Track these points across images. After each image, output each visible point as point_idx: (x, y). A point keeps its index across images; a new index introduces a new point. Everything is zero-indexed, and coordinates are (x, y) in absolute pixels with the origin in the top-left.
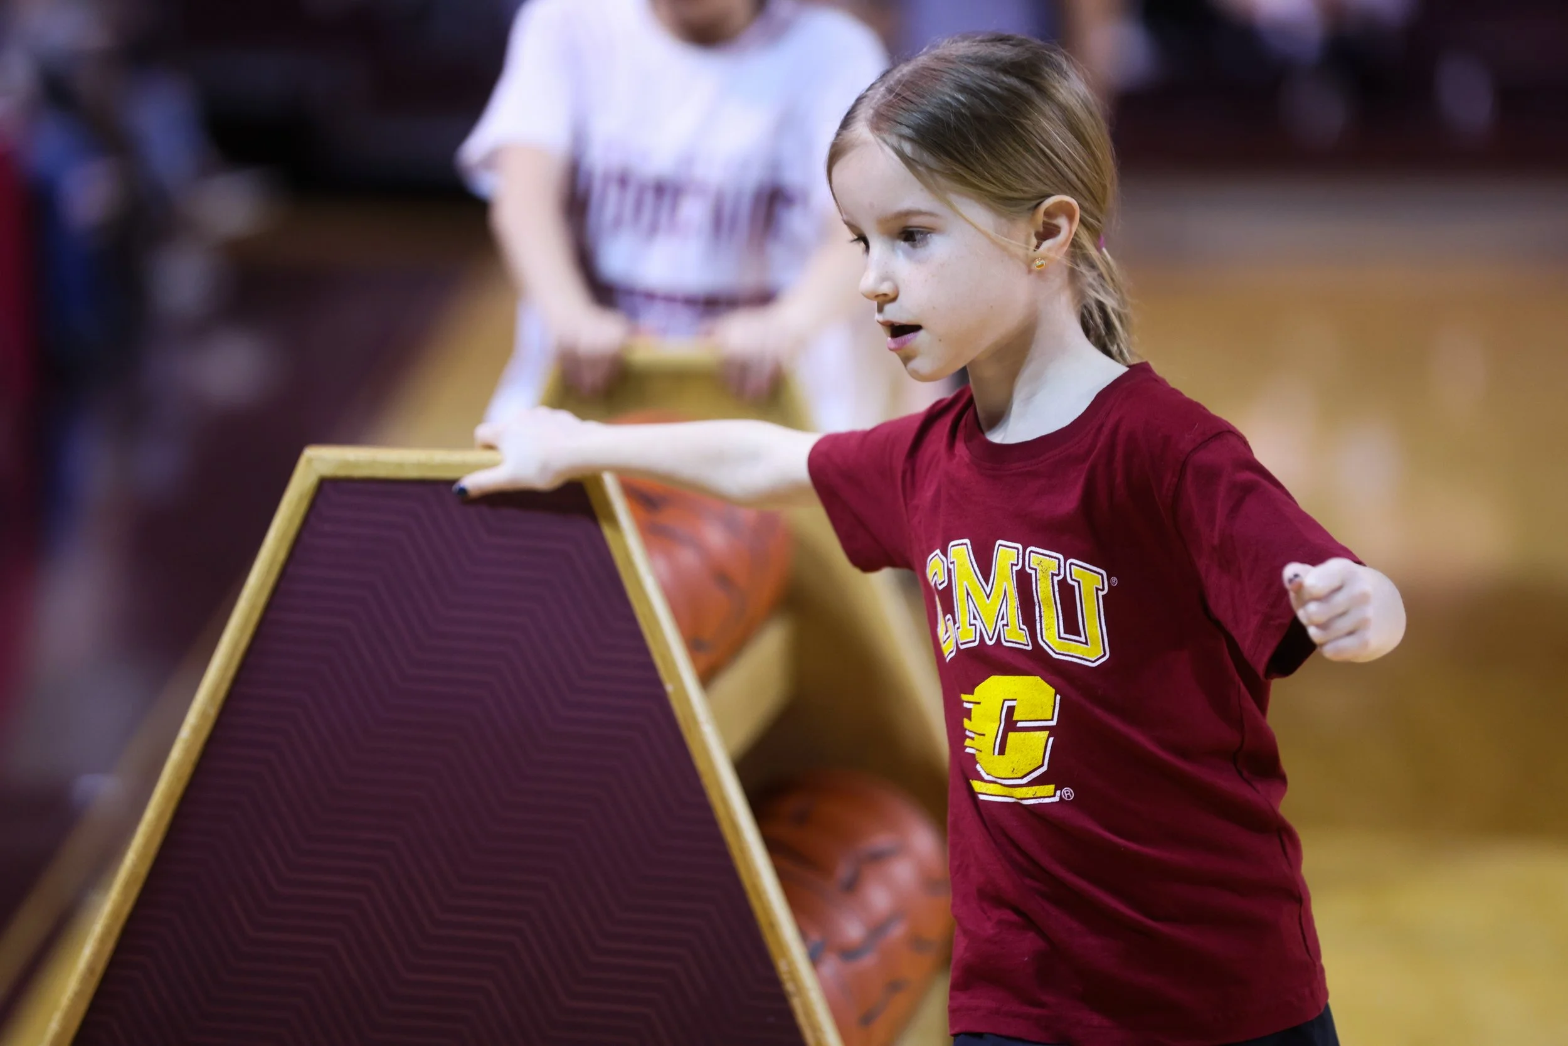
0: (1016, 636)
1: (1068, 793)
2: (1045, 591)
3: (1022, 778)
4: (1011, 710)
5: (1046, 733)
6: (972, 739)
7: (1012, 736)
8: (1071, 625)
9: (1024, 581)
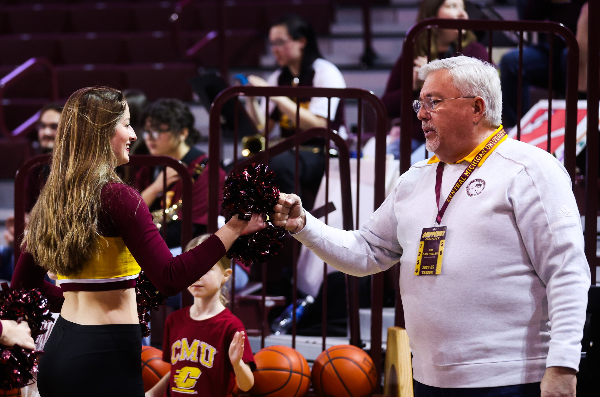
0: (194, 359)
1: (196, 392)
2: (203, 351)
3: (188, 388)
4: (189, 374)
5: (195, 380)
6: (176, 379)
7: (188, 379)
8: (207, 359)
9: (199, 348)
